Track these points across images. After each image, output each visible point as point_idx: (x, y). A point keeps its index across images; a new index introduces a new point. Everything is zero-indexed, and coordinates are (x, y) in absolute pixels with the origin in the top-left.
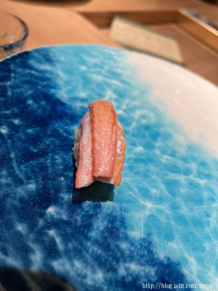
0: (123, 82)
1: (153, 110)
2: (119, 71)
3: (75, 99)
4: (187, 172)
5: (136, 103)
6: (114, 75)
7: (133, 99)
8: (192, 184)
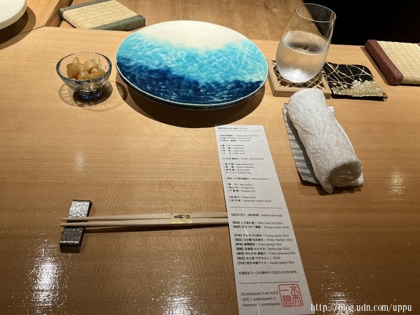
0: (158, 47)
1: (181, 49)
2: (149, 44)
3: (158, 66)
4: (214, 60)
5: (173, 52)
6: (151, 47)
7: (171, 51)
8: (219, 62)
